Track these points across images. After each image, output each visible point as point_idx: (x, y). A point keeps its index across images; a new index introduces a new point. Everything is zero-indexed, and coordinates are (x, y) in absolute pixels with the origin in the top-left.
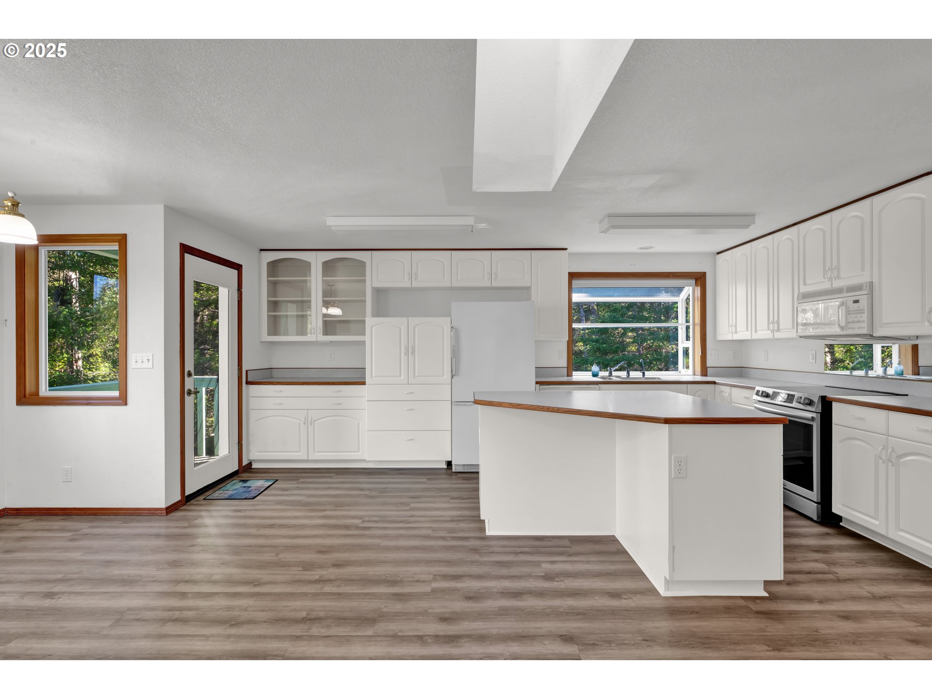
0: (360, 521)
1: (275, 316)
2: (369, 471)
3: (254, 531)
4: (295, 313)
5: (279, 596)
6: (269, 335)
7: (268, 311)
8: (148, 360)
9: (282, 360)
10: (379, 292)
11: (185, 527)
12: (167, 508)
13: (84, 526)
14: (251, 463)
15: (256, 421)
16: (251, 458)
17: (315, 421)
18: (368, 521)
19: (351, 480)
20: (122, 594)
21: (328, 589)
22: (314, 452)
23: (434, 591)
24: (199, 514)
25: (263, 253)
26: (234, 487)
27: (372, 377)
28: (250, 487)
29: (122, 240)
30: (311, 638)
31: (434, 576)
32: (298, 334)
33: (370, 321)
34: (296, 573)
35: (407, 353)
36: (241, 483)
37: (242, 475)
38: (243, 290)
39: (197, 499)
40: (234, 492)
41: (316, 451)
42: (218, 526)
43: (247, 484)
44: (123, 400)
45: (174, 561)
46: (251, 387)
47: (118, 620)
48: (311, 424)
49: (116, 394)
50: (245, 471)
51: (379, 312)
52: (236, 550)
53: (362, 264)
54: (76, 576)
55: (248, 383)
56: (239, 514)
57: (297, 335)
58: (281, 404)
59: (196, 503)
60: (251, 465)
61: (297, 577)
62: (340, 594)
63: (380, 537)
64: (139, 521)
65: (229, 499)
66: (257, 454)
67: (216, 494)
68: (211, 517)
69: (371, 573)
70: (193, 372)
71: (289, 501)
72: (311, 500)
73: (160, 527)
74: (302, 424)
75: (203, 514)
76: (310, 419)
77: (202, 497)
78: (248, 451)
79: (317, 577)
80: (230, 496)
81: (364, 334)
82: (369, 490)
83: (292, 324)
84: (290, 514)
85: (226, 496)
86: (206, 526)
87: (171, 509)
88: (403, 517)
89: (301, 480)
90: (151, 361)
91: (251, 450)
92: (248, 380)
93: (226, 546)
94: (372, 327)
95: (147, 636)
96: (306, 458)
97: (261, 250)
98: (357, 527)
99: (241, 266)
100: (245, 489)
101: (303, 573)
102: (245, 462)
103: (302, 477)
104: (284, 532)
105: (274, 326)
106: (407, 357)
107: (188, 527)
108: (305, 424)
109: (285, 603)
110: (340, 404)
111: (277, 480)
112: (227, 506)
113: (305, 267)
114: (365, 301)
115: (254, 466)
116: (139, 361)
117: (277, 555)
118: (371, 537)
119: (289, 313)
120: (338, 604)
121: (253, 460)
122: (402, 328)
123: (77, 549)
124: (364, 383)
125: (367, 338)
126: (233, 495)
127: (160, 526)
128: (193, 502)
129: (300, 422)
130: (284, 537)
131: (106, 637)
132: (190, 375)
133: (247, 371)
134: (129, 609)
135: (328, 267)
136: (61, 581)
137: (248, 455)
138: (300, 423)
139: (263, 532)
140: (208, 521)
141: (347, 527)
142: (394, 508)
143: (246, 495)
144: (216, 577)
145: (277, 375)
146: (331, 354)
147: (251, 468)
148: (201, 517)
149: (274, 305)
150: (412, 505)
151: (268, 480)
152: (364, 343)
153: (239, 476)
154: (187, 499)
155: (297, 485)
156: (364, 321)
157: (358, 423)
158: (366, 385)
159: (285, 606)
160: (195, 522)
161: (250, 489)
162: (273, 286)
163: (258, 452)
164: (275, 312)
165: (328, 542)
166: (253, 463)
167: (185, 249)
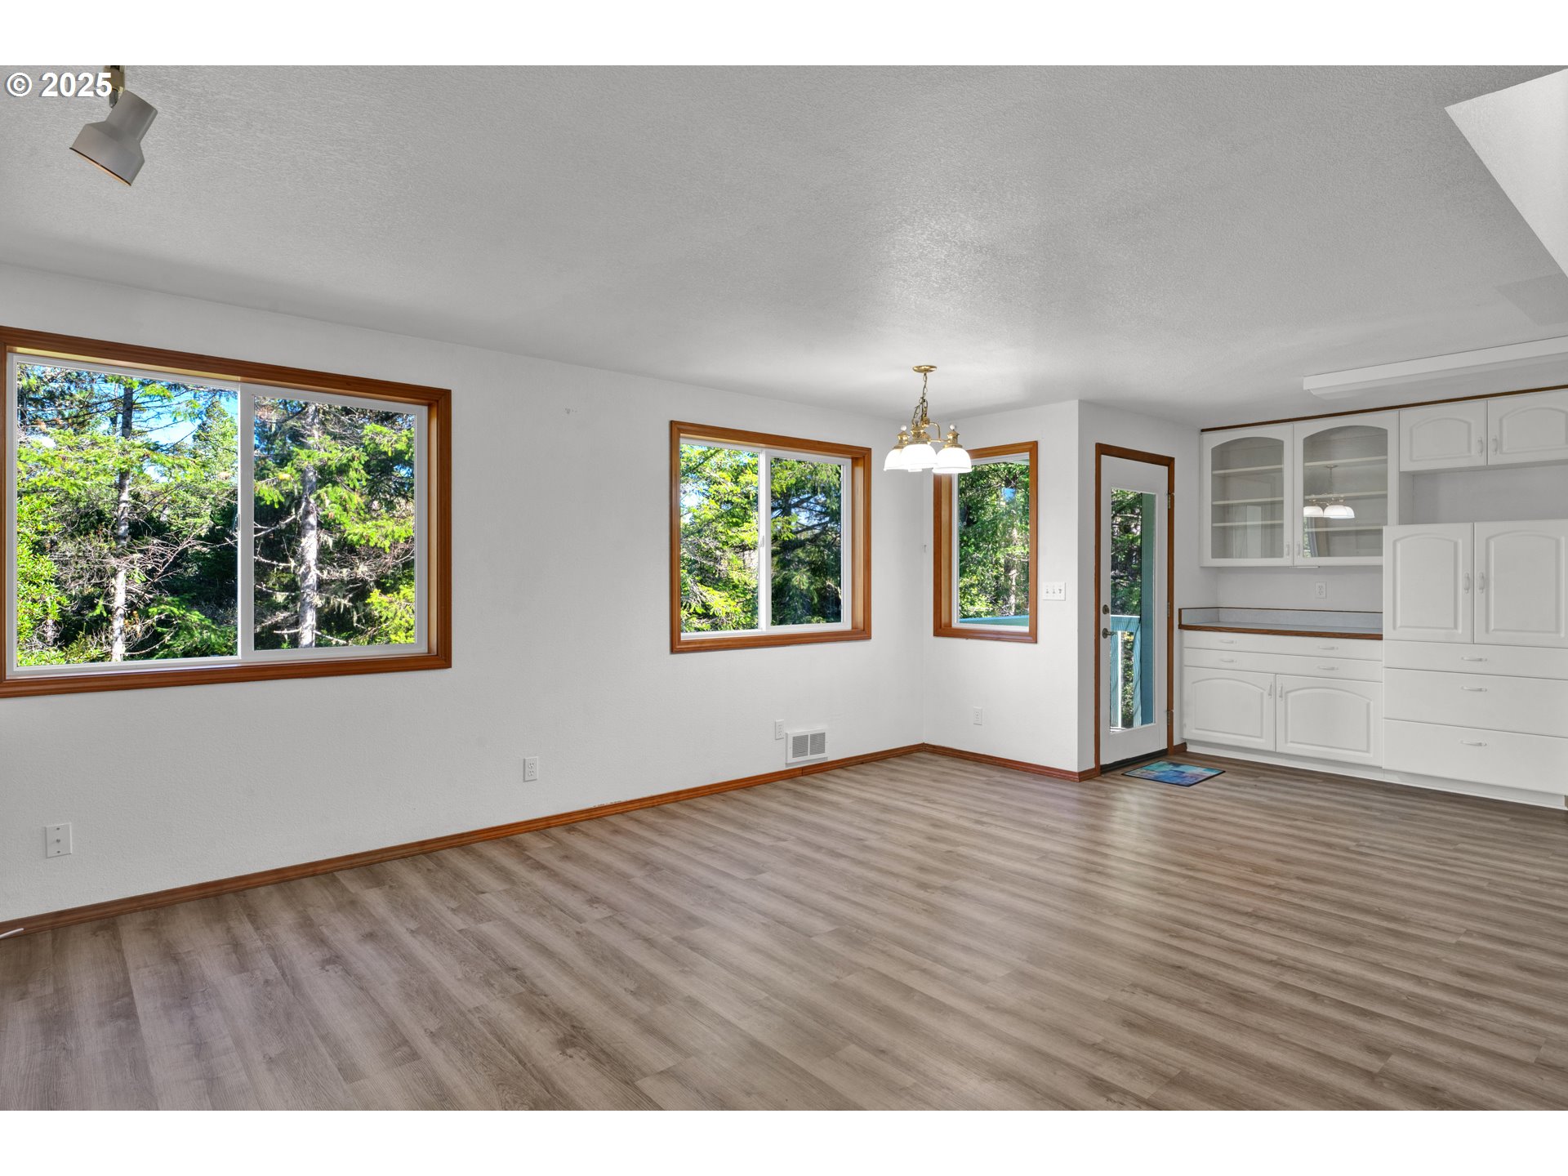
0: (1355, 844)
1: (1224, 528)
2: (1389, 787)
3: (1188, 820)
4: (1260, 523)
5: (1219, 886)
6: (1213, 556)
7: (1213, 521)
8: (1060, 590)
9: (1234, 595)
10: (1414, 480)
11: (1102, 798)
12: (1080, 774)
13: (997, 775)
14: (1185, 744)
15: (1194, 683)
16: (1186, 736)
17: (1288, 692)
18: (1368, 847)
19: (1350, 793)
20: (1044, 839)
21: (1284, 896)
22: (1286, 742)
23: (1459, 944)
24: (1118, 788)
25: (1207, 435)
26: (1161, 768)
27: (1394, 628)
28: (1183, 773)
29: (1032, 448)
30: (1255, 930)
31: (1467, 930)
32: (1264, 556)
33: (1392, 532)
34: (1243, 872)
35: (1470, 587)
36: (1171, 766)
37: (1172, 757)
38: (1176, 494)
39: (1114, 773)
40: (1162, 774)
41: (1289, 740)
42: (1141, 804)
43: (1180, 769)
44: (1032, 637)
45: (1092, 825)
46: (1187, 633)
47: (1043, 857)
48: (1281, 696)
49: (1026, 629)
50: (1175, 752)
51: (1410, 516)
52: (1166, 833)
53: (1382, 434)
54: (998, 814)
55: (1181, 627)
56: (1168, 798)
57: (1262, 557)
58: (1232, 661)
59: (1113, 776)
60: (1186, 748)
61: (1242, 876)
62: (1303, 906)
63: (1383, 868)
64: (1049, 781)
65: (1155, 780)
66: (1194, 731)
67: (1138, 772)
68: (1131, 794)
69: (1356, 900)
70: (1110, 607)
71: (1240, 799)
72: (1274, 803)
73: (1074, 792)
74: (1266, 694)
75: (1123, 789)
76: (1279, 689)
77: (1120, 772)
78: (1182, 727)
79: (1273, 883)
80: (1157, 777)
81: (1381, 554)
82: (1382, 811)
83: (1255, 540)
84: (1240, 812)
85: (1151, 776)
86: (1126, 802)
87: (1084, 776)
88: (1433, 855)
89: (1261, 778)
90: (1063, 592)
91: (1185, 725)
92: (1183, 623)
93: (1151, 825)
94: (1395, 543)
95: (1072, 876)
96: (1272, 748)
97: (1203, 430)
98: (1347, 849)
99: (1172, 460)
100: (1176, 774)
101: (1252, 873)
102: (1176, 742)
103: (1264, 775)
104: (1231, 829)
105: (1223, 543)
106: (1469, 595)
107: (1105, 798)
108: (1270, 695)
109: (1225, 894)
110: (1333, 669)
111: (1224, 772)
112: (1152, 786)
113: (1275, 449)
114: (1385, 496)
115: (1191, 749)
116: (1051, 591)
117: (1219, 849)
118: (1367, 864)
119: (1248, 523)
120: (1298, 914)
121: (1188, 740)
122: (1460, 541)
123: (994, 792)
124: (1379, 637)
125: (1385, 560)
126: (1160, 777)
127: (1072, 790)
128: (1108, 774)
129: (1262, 691)
130: (1229, 834)
131: (1035, 866)
132: (1106, 610)
133: (1180, 610)
134: (1052, 852)
135: (1314, 445)
136: (986, 814)
137: (1181, 732)
138: (1262, 694)
139: (1198, 822)
140: (1128, 797)
141: (1330, 845)
142: (1424, 842)
143: (1179, 781)
144: (1144, 851)
145: (1227, 619)
146: (1320, 587)
147: (1185, 751)
148: (1120, 792)
149: (1222, 513)
150: (1460, 846)
151: (1212, 770)
152: (1378, 569)
153: (1168, 757)
154: (1103, 771)
155: (1254, 783)
156: (1380, 532)
157: (1368, 705)
158: (1384, 641)
159: (1225, 896)
160: (1113, 795)
161: (1184, 775)
162: (1222, 485)
163: (1197, 729)
164: (1225, 522)
165: (1293, 853)
166: (1188, 745)
167: (1103, 450)
